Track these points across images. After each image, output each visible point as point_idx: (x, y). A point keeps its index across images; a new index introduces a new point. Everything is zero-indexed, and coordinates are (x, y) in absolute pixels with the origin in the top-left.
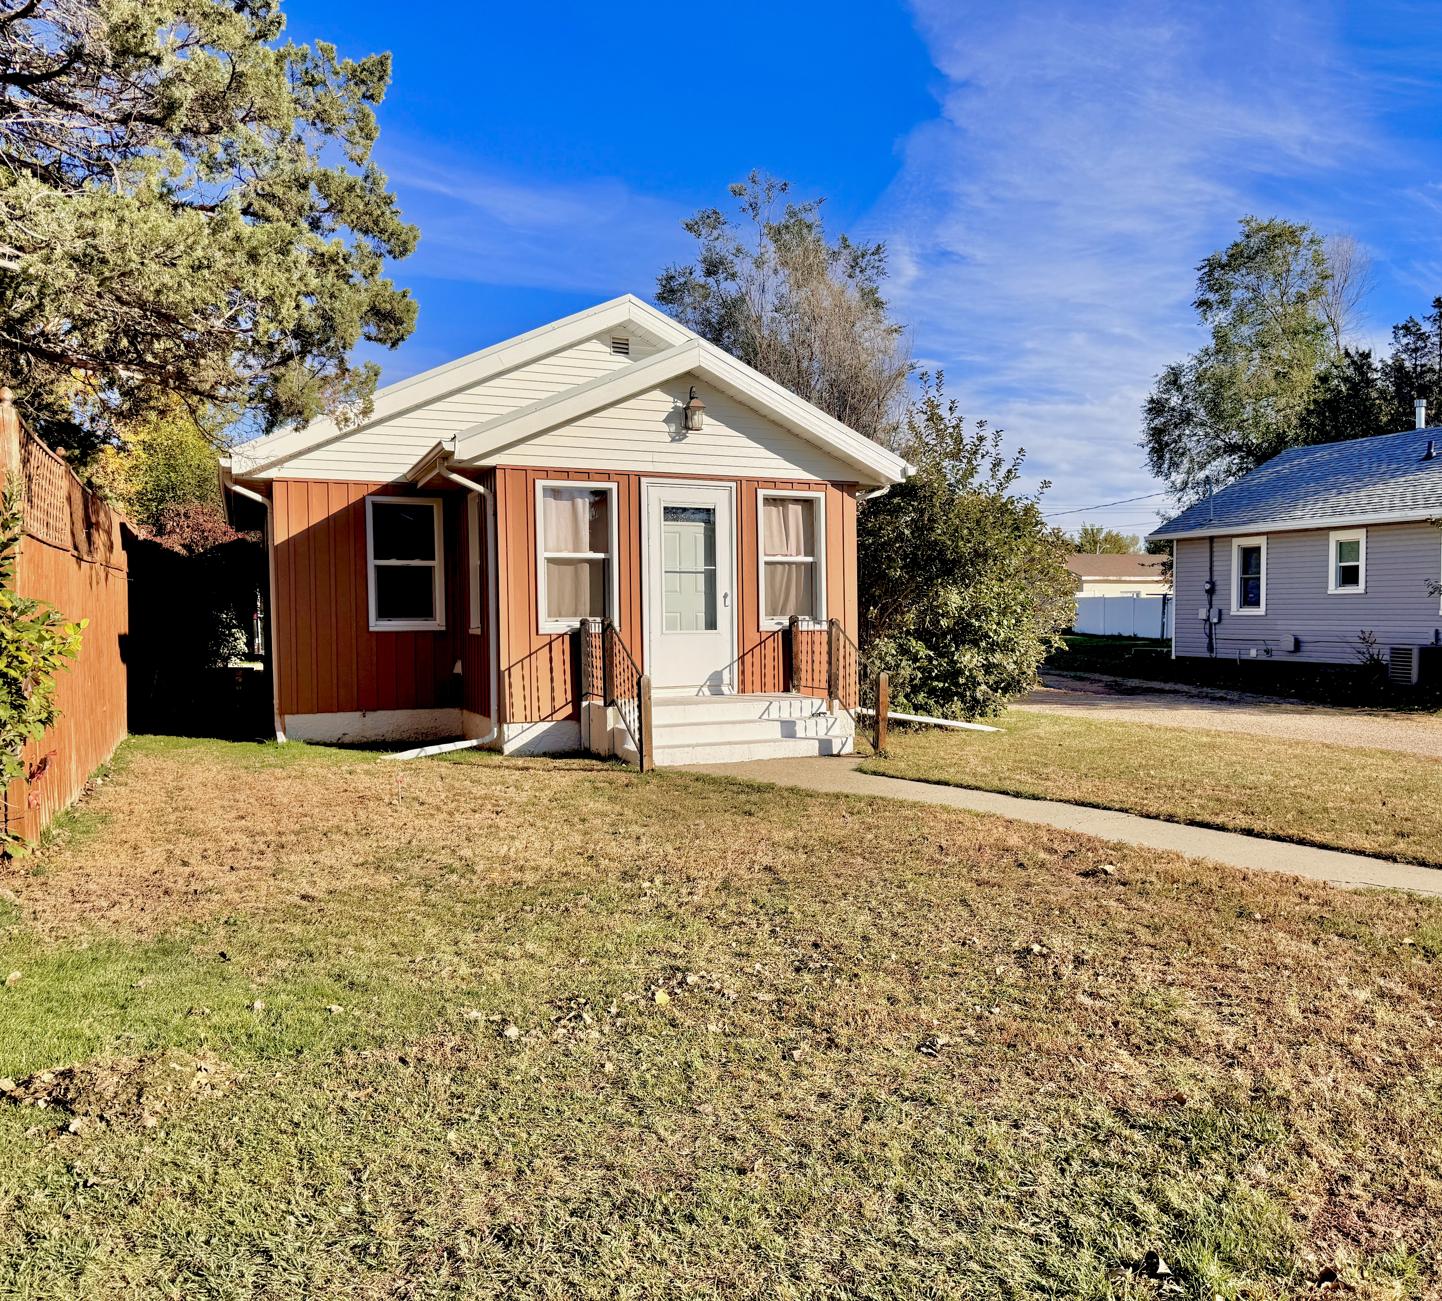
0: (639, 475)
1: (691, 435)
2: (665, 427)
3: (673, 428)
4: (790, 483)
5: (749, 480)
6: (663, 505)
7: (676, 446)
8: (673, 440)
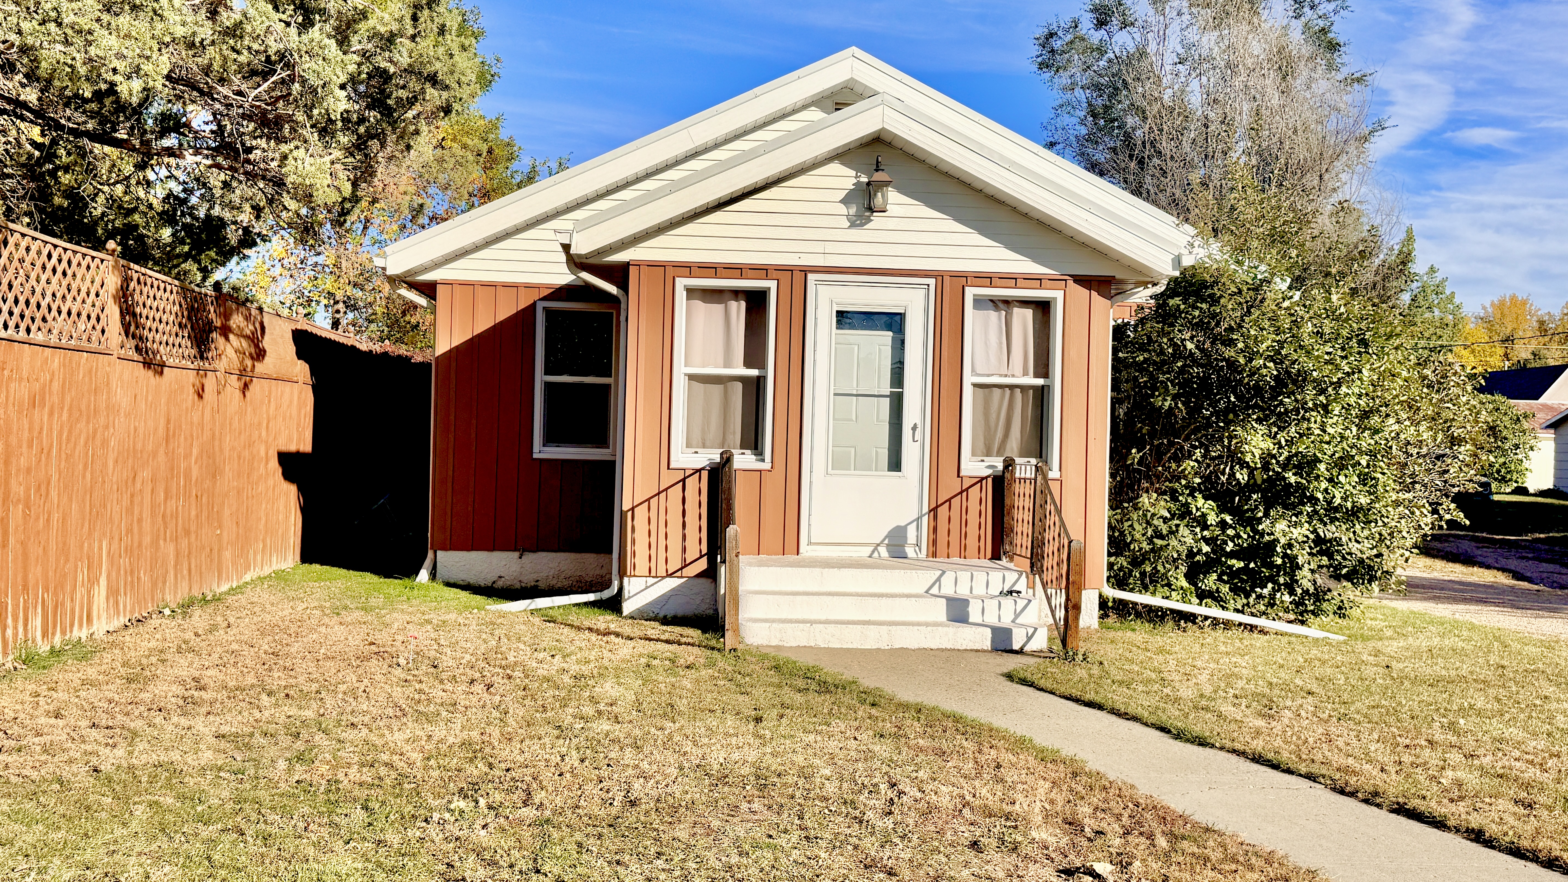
0: (806, 271)
1: (877, 220)
2: (842, 209)
3: (853, 210)
4: (1013, 279)
5: (956, 275)
6: (836, 308)
7: (856, 234)
8: (853, 225)
